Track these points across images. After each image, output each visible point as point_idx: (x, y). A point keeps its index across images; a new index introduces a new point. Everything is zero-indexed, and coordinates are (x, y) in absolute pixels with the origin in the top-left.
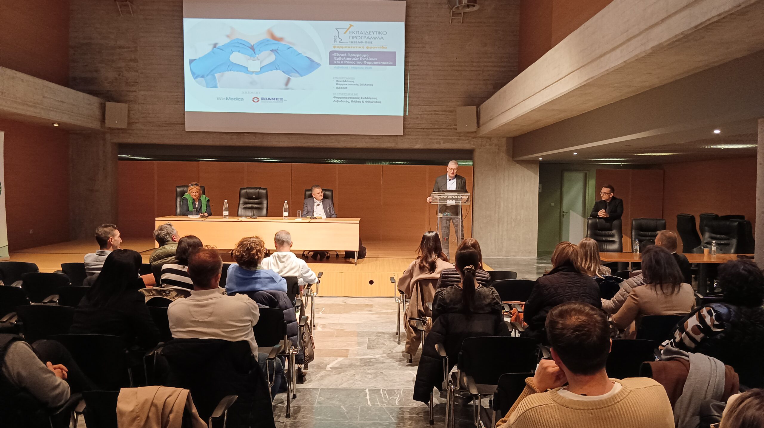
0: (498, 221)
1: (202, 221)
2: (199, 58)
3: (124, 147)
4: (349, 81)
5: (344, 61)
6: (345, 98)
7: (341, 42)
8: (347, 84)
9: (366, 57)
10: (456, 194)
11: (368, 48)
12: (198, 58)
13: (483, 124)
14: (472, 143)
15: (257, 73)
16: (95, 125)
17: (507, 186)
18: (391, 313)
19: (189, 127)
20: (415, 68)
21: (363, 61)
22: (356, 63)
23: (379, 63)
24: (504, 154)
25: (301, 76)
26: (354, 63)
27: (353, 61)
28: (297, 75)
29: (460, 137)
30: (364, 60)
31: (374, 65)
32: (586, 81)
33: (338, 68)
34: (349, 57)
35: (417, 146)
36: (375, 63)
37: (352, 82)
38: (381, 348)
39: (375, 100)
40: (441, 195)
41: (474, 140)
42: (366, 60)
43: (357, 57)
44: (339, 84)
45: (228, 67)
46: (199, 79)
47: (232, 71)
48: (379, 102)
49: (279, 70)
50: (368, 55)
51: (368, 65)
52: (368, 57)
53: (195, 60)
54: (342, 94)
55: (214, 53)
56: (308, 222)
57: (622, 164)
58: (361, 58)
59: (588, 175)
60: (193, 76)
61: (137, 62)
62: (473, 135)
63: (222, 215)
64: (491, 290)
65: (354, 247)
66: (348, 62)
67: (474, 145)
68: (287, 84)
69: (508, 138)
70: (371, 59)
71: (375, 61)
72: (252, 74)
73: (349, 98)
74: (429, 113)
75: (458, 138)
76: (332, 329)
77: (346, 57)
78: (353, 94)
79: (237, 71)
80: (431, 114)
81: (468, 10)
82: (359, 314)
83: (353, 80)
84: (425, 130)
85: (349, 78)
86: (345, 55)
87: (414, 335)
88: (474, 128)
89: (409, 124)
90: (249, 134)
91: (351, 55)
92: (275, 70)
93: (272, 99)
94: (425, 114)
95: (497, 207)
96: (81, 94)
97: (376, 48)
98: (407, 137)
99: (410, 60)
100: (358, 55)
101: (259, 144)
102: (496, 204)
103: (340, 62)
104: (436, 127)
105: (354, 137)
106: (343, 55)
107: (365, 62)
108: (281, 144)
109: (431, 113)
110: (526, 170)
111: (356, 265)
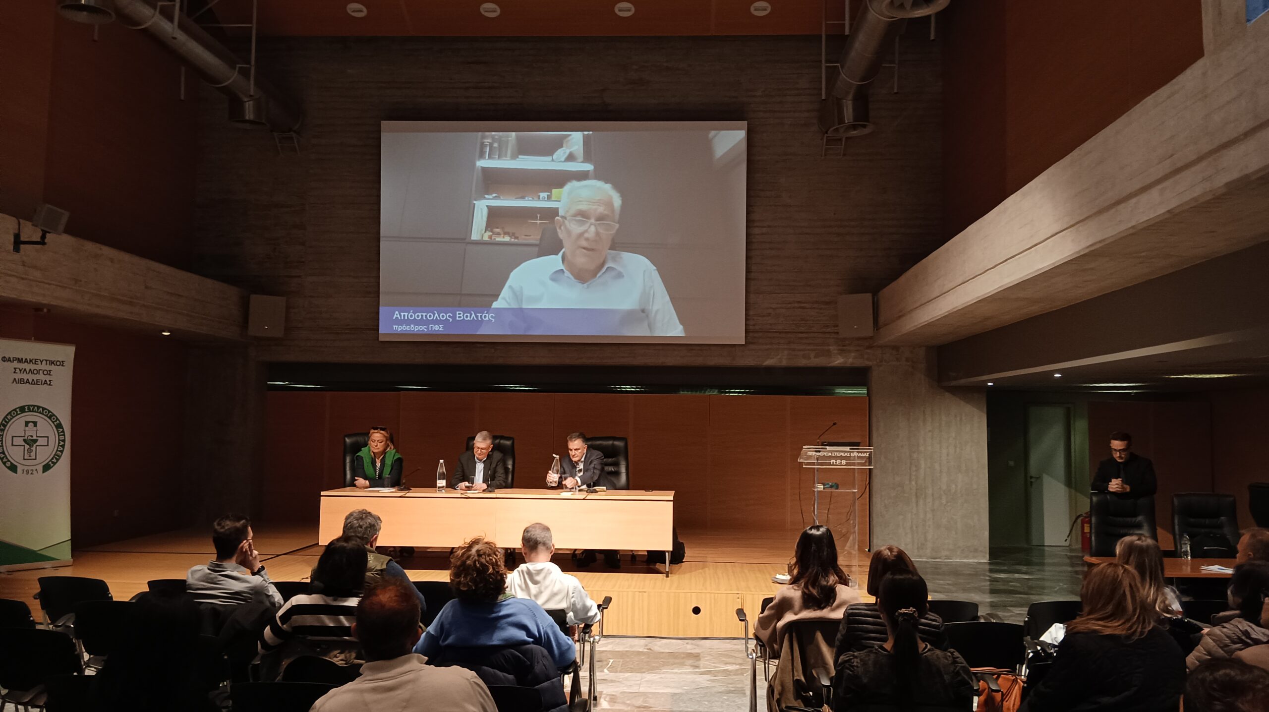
0: (916, 493)
1: (400, 497)
3: (277, 370)
10: (848, 448)
13: (885, 325)
14: (866, 356)
16: (231, 332)
17: (930, 431)
18: (736, 672)
19: (385, 333)
20: (765, 230)
24: (923, 377)
29: (844, 346)
32: (1088, 247)
35: (769, 362)
40: (819, 452)
41: (868, 351)
56: (584, 499)
57: (1135, 391)
59: (1072, 413)
62: (867, 344)
63: (435, 486)
64: (949, 654)
65: (666, 544)
67: (869, 359)
69: (929, 348)
76: (629, 705)
80: (794, 308)
81: (854, 133)
82: (676, 673)
88: (869, 331)
94: (781, 308)
95: (914, 469)
96: (209, 283)
98: (752, 347)
99: (756, 217)
102: (911, 464)
104: (802, 329)
108: (538, 361)
109: (793, 305)
110: (962, 403)
111: (667, 576)
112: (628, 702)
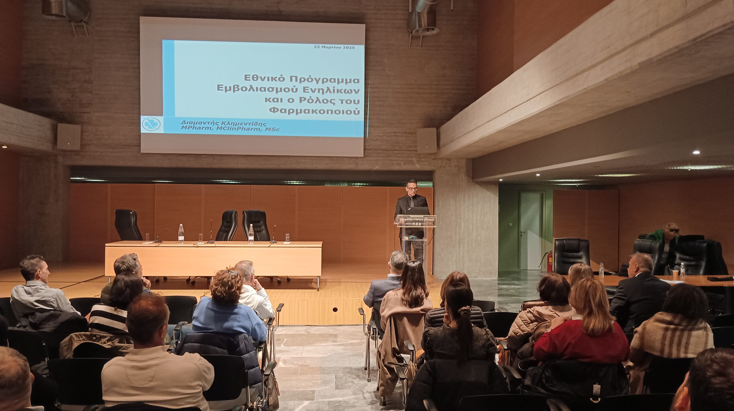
1: (156, 247)
3: (76, 170)
10: (422, 216)
13: (444, 146)
14: (432, 164)
16: (46, 147)
17: (467, 207)
18: (358, 344)
19: (145, 148)
20: (376, 90)
24: (464, 176)
29: (420, 158)
32: (560, 100)
35: (377, 168)
38: (350, 387)
41: (434, 161)
56: (269, 247)
57: (578, 184)
59: (544, 196)
61: (92, 83)
62: (433, 157)
63: (177, 240)
65: (317, 272)
67: (434, 166)
69: (468, 160)
74: (389, 135)
75: (418, 159)
76: (296, 364)
80: (392, 136)
81: (428, 33)
82: (323, 346)
84: (385, 152)
87: (389, 376)
88: (434, 149)
89: (369, 146)
90: (208, 156)
95: (458, 228)
96: (31, 115)
99: (370, 82)
101: (217, 166)
102: (456, 225)
104: (396, 148)
105: (314, 158)
108: (240, 166)
109: (391, 134)
110: (485, 191)
111: (318, 291)
112: (296, 363)
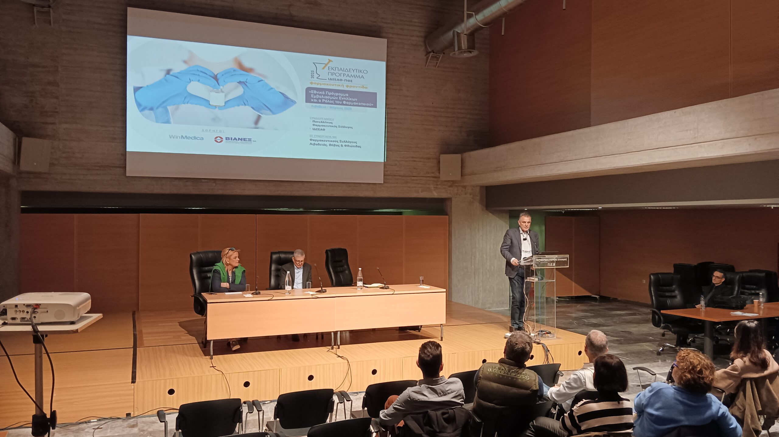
0: (474, 272)
2: (147, 86)
4: (327, 123)
5: (321, 99)
6: (322, 141)
7: (318, 78)
8: (324, 126)
9: (346, 97)
11: (347, 86)
12: (145, 85)
14: (449, 192)
15: (220, 108)
16: (3, 166)
19: (131, 171)
21: (342, 101)
22: (335, 102)
23: (360, 104)
24: (478, 204)
25: (274, 113)
26: (332, 102)
27: (332, 100)
28: (269, 112)
29: (437, 185)
30: (344, 100)
31: (354, 105)
33: (316, 106)
34: (328, 95)
36: (355, 103)
37: (330, 123)
39: (355, 144)
41: (451, 189)
42: (345, 100)
43: (336, 96)
44: (316, 125)
45: (185, 98)
46: (146, 112)
47: (190, 103)
48: (358, 147)
49: (248, 105)
50: (347, 95)
51: (348, 105)
52: (348, 97)
53: (141, 87)
54: (319, 136)
55: (166, 80)
58: (340, 97)
60: (139, 108)
61: (58, 86)
66: (326, 100)
68: (257, 122)
69: (481, 187)
70: (351, 99)
71: (355, 101)
72: (214, 109)
73: (326, 141)
74: (407, 159)
75: (435, 186)
77: (324, 95)
78: (331, 137)
79: (196, 104)
80: (410, 161)
83: (331, 122)
84: (403, 178)
85: (327, 119)
86: (323, 93)
88: (458, 177)
89: (389, 171)
90: (208, 181)
91: (330, 94)
92: (243, 105)
93: (239, 139)
94: (403, 161)
95: (473, 258)
97: (357, 87)
98: (388, 185)
99: (388, 102)
100: (337, 94)
101: (220, 192)
102: (472, 255)
103: (318, 101)
104: (414, 174)
106: (321, 93)
107: (344, 102)
108: (247, 193)
109: (409, 159)
110: (498, 219)
